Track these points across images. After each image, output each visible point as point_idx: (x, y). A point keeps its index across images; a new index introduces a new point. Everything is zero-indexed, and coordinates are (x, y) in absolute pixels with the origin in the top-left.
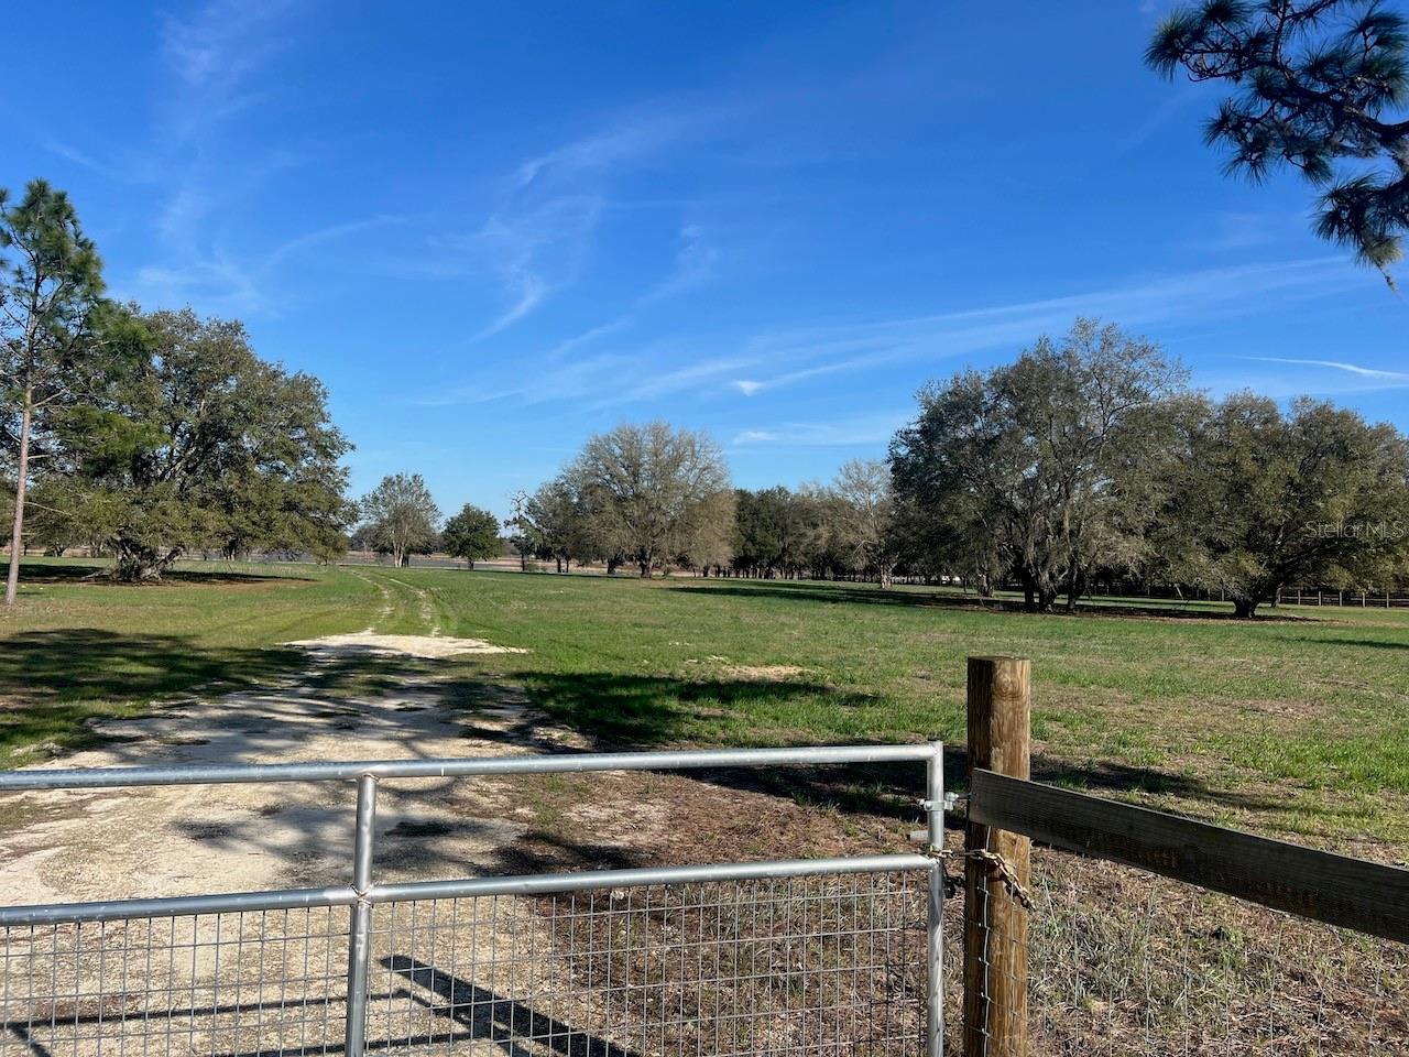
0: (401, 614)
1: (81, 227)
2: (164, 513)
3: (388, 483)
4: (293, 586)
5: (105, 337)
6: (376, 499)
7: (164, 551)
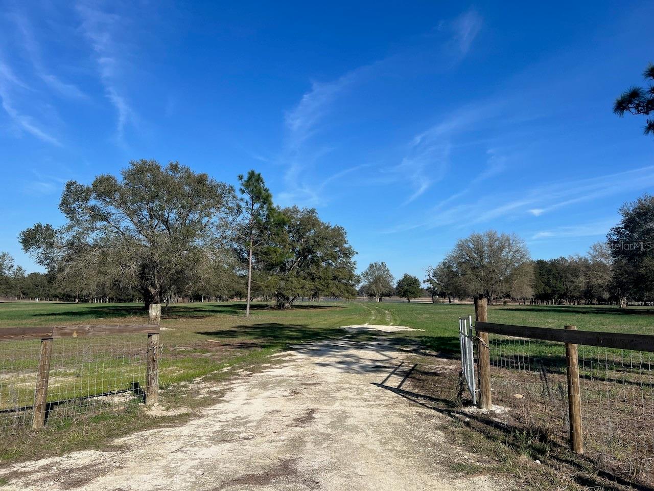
0: (379, 318)
1: (265, 184)
2: (292, 283)
3: (371, 266)
4: (338, 309)
5: (274, 221)
6: (367, 273)
7: (291, 298)
